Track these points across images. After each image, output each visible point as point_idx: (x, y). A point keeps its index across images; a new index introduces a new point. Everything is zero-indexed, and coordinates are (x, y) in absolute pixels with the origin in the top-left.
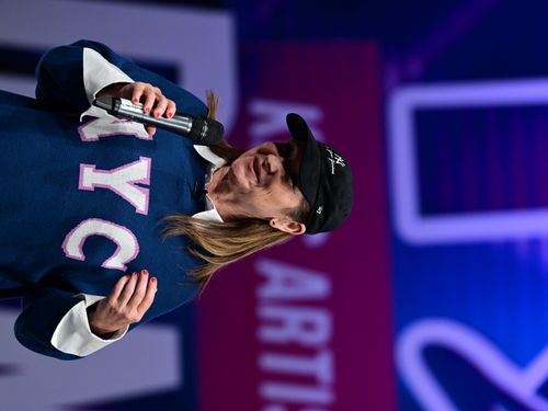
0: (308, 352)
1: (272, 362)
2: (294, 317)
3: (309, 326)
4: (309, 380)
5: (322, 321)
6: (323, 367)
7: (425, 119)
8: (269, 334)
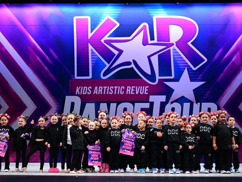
0: (103, 89)
1: (104, 93)
2: (99, 90)
3: (101, 89)
4: (107, 89)
5: (100, 87)
6: (105, 87)
8: (101, 93)
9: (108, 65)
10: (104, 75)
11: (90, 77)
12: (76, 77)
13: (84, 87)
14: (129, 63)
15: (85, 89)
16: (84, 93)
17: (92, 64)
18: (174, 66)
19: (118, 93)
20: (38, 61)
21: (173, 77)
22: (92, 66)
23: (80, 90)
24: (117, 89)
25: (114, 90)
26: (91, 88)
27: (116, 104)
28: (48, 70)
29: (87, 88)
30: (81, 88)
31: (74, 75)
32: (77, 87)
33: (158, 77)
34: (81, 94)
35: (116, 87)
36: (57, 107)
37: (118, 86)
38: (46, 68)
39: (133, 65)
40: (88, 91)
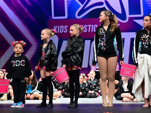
7: (55, 16)
9: (82, 6)
10: (79, 15)
11: (66, 17)
12: (54, 18)
13: (61, 26)
14: (101, 3)
15: (62, 27)
16: (61, 32)
17: (68, 5)
18: (143, 5)
19: (92, 31)
20: (18, 3)
21: (142, 15)
22: (68, 7)
23: (57, 29)
24: (91, 27)
25: (88, 28)
26: (67, 27)
27: (89, 41)
28: (28, 12)
29: (63, 26)
30: (58, 27)
31: (51, 15)
32: (55, 27)
33: (128, 16)
34: (58, 32)
35: (90, 26)
36: (37, 45)
37: (92, 25)
38: (26, 10)
39: (105, 5)
40: (64, 29)
